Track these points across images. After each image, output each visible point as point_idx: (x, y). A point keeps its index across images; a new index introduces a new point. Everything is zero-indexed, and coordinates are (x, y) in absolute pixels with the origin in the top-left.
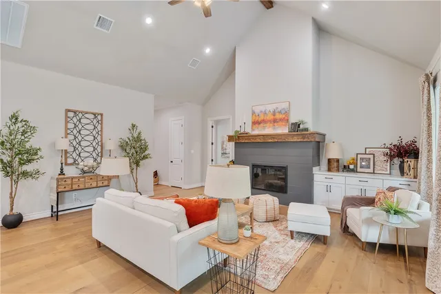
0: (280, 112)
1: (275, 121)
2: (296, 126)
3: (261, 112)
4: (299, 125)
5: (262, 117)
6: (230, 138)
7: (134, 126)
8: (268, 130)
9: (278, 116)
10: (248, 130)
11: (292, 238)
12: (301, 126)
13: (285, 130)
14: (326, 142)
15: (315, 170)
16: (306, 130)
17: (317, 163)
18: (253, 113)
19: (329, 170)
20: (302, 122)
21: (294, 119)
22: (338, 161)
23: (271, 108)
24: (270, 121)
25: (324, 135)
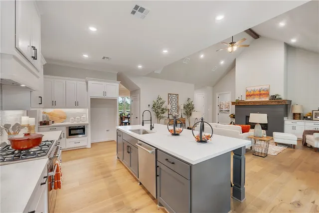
0: (263, 90)
1: (260, 95)
2: (274, 97)
3: (252, 90)
4: (276, 97)
5: (252, 93)
6: (233, 103)
7: (189, 99)
8: (257, 99)
9: (262, 92)
10: (244, 99)
11: (276, 145)
12: (277, 97)
13: (267, 99)
14: (292, 104)
15: (285, 119)
16: (281, 99)
17: (287, 115)
18: (247, 91)
19: (294, 119)
20: (278, 95)
21: (272, 93)
22: (300, 114)
23: (258, 88)
24: (257, 95)
25: (291, 101)
